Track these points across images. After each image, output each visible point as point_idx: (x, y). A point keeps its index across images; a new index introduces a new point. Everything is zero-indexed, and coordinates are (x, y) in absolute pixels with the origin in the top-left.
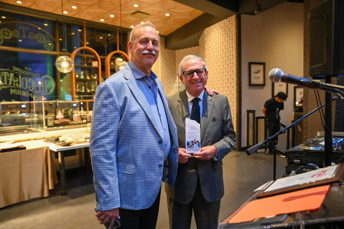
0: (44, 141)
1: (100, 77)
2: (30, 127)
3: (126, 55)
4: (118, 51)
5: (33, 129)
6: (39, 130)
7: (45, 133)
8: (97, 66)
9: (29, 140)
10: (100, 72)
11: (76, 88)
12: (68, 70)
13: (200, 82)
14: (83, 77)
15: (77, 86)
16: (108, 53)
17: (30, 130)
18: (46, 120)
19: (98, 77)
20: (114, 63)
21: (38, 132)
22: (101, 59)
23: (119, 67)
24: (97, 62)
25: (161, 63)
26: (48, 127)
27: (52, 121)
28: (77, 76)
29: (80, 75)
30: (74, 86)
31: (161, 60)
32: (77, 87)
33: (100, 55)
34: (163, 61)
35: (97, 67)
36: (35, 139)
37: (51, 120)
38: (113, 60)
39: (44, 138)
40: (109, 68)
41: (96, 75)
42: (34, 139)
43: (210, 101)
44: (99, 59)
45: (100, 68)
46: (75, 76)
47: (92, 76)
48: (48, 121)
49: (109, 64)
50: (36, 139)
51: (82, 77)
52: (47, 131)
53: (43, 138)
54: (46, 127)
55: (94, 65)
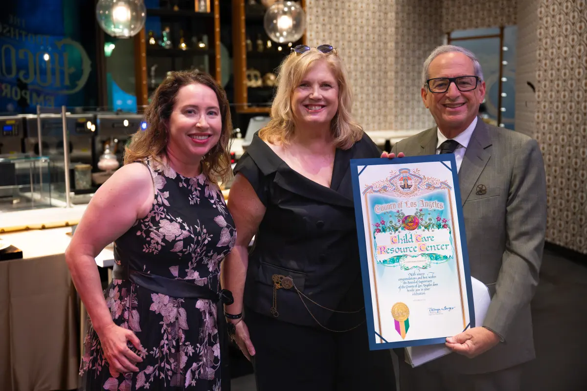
0: (68, 234)
1: (218, 43)
2: (29, 190)
5: (37, 196)
6: (54, 201)
7: (68, 210)
8: (209, 10)
9: (27, 229)
11: (149, 76)
12: (131, 29)
13: (463, 104)
14: (169, 42)
15: (153, 69)
17: (29, 200)
18: (72, 172)
19: (211, 44)
21: (51, 206)
23: (275, 16)
26: (78, 192)
27: (88, 178)
28: (152, 41)
29: (159, 38)
30: (144, 68)
32: (153, 73)
35: (207, 13)
36: (44, 228)
37: (84, 172)
39: (67, 225)
41: (205, 38)
42: (40, 226)
43: (484, 149)
45: (217, 16)
46: (148, 41)
47: (194, 39)
48: (77, 175)
50: (47, 226)
51: (166, 43)
52: (72, 205)
53: (64, 224)
54: (73, 194)
55: (200, 7)
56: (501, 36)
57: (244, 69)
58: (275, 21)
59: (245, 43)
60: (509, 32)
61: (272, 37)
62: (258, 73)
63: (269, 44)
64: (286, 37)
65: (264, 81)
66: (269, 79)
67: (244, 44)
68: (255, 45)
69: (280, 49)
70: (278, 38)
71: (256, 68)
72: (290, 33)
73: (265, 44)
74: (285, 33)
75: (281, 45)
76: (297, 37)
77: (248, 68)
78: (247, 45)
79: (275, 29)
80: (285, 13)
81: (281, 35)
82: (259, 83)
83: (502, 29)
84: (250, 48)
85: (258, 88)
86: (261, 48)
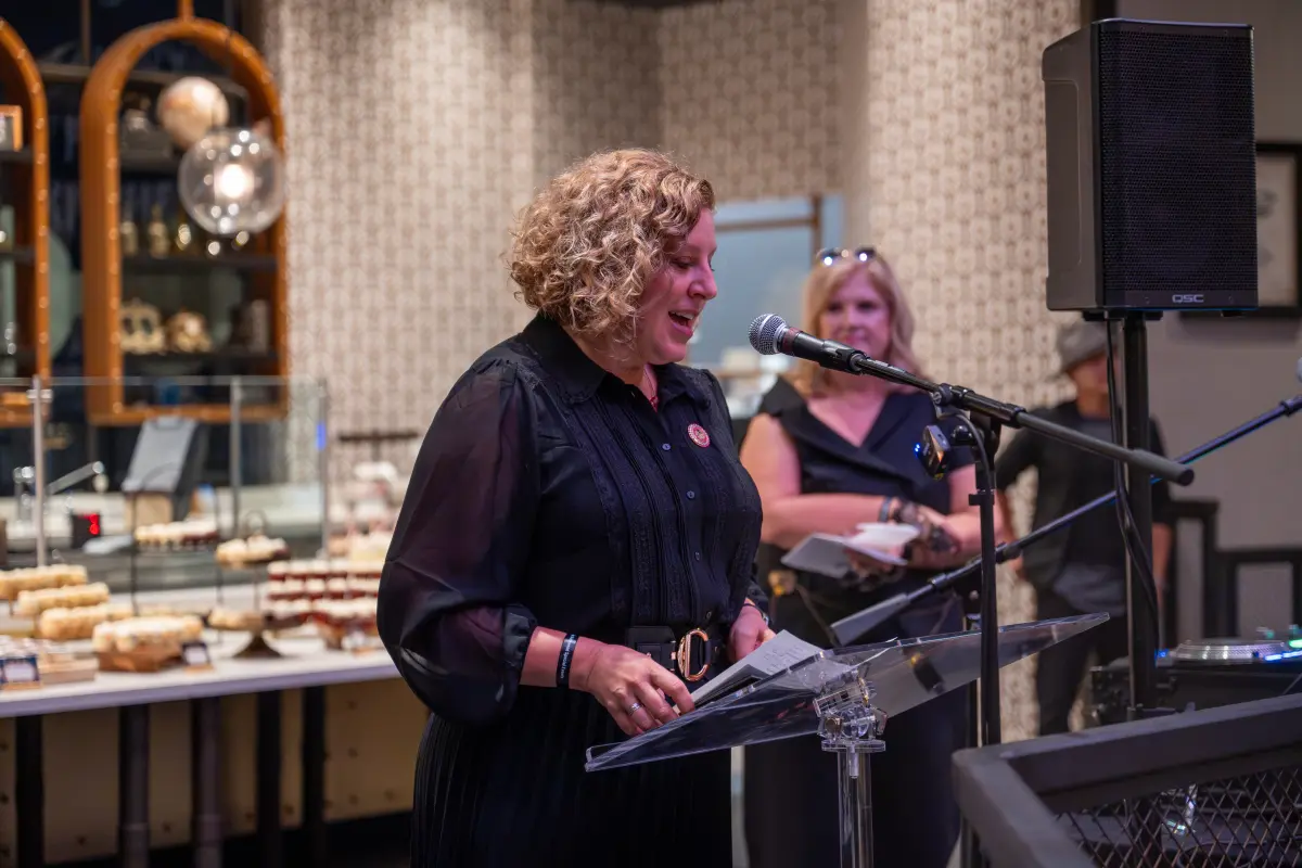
1: (42, 231)
3: (244, 50)
4: (187, 24)
8: (18, 142)
10: (42, 194)
16: (106, 37)
20: (154, 119)
22: (48, 84)
23: (207, 167)
24: (16, 113)
25: (538, 117)
31: (538, 90)
33: (38, 51)
34: (553, 98)
35: (11, 152)
38: (143, 92)
40: (112, 164)
41: (6, 217)
44: (36, 87)
45: (41, 158)
49: (111, 128)
56: (815, 222)
57: (114, 302)
58: (207, 180)
59: (115, 232)
60: (832, 212)
61: (198, 214)
62: (152, 314)
63: (184, 235)
64: (234, 218)
65: (169, 337)
66: (182, 329)
67: (112, 234)
68: (144, 239)
69: (214, 248)
70: (216, 221)
71: (146, 300)
72: (246, 208)
73: (172, 236)
74: (233, 209)
75: (219, 237)
76: (262, 219)
77: (127, 298)
78: (122, 239)
79: (208, 198)
80: (233, 160)
81: (225, 213)
82: (156, 341)
83: (817, 202)
84: (132, 247)
85: (152, 357)
86: (161, 246)
